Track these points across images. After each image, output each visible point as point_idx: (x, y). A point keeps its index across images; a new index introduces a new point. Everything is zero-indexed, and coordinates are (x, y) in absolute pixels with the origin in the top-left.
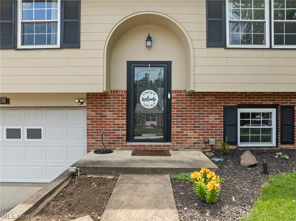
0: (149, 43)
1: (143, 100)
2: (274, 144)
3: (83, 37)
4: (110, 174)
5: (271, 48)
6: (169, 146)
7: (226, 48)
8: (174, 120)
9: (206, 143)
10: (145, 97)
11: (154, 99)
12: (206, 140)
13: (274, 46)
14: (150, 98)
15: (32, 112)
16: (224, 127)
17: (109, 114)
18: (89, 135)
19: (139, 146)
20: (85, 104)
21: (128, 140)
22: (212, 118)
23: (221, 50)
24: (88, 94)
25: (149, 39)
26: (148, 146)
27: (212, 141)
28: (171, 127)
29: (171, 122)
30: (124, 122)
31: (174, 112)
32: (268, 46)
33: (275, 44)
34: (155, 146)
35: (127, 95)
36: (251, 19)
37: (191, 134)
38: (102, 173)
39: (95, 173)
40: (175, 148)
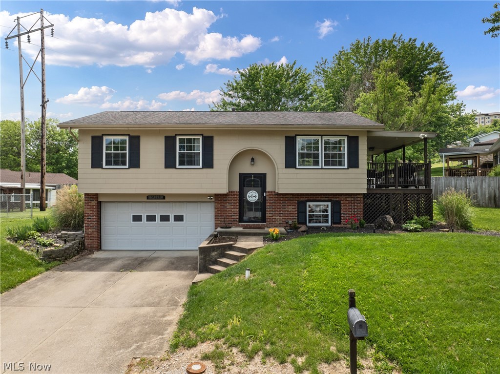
0: (252, 163)
1: (249, 197)
2: (329, 224)
3: (215, 162)
4: (234, 236)
5: (322, 168)
6: (264, 225)
7: (296, 168)
8: (267, 210)
9: (287, 223)
10: (250, 195)
11: (256, 196)
12: (287, 221)
13: (324, 167)
14: (253, 195)
15: (177, 204)
16: (298, 213)
17: (228, 206)
18: (216, 218)
19: (247, 225)
20: (213, 200)
21: (239, 222)
22: (290, 208)
23: (294, 170)
24: (215, 194)
25: (253, 160)
26: (252, 225)
27: (290, 222)
28: (266, 214)
29: (266, 210)
30: (238, 210)
31: (268, 204)
32: (320, 167)
33: (325, 165)
34: (256, 225)
35: (239, 194)
36: (311, 151)
37: (278, 218)
38: (230, 235)
39: (226, 235)
40: (269, 226)
